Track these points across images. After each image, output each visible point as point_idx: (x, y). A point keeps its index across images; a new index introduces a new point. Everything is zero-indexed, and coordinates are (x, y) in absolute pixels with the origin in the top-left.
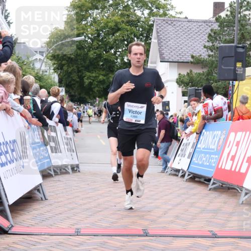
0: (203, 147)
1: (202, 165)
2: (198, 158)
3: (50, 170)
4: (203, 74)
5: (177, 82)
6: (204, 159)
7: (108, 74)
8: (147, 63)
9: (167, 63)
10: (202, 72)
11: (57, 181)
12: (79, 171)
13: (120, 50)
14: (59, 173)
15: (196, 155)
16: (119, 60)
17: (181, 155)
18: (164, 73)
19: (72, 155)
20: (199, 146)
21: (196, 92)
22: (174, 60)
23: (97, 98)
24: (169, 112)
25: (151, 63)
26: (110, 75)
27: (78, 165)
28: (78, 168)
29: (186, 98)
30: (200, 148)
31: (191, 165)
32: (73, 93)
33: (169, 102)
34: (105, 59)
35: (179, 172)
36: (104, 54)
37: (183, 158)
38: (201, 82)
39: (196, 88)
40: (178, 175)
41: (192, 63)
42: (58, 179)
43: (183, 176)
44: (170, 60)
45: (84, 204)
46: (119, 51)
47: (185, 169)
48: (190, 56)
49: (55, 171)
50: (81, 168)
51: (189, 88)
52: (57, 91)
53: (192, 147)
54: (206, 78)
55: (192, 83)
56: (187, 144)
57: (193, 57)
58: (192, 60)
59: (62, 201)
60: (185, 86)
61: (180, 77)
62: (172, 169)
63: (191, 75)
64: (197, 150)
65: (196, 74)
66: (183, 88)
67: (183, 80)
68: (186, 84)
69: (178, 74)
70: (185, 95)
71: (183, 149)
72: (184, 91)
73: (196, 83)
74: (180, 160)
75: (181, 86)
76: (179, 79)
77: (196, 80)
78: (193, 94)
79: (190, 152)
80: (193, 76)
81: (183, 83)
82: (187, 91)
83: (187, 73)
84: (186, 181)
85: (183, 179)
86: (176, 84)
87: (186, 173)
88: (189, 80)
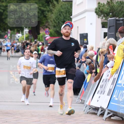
5: (96, 12)
15: (116, 92)
17: (100, 92)
18: (82, 2)
20: (119, 82)
21: (116, 23)
23: (9, 31)
24: (87, 45)
29: (106, 30)
30: (120, 84)
31: (111, 103)
33: (87, 34)
35: (98, 111)
37: (102, 95)
39: (117, 18)
40: (96, 114)
43: (102, 115)
47: (105, 107)
51: (110, 19)
53: (113, 83)
55: (112, 13)
60: (104, 16)
61: (99, 7)
62: (90, 107)
63: (111, 4)
64: (117, 86)
65: (117, 3)
66: (102, 18)
67: (102, 9)
68: (106, 14)
69: (98, 3)
70: (105, 26)
71: (103, 85)
72: (104, 22)
73: (117, 13)
74: (99, 97)
75: (101, 16)
76: (98, 9)
77: (117, 10)
78: (114, 26)
79: (110, 89)
80: (114, 6)
81: (103, 13)
82: (107, 22)
83: (108, 1)
84: (105, 120)
85: (102, 118)
86: (95, 14)
87: (105, 111)
88: (110, 10)
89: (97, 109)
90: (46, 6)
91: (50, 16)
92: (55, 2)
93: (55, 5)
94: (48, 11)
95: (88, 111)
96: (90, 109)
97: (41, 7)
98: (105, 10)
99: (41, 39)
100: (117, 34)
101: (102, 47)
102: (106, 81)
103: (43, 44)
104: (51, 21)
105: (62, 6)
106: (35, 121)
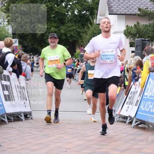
0: (150, 95)
1: (149, 112)
2: (145, 106)
3: (4, 117)
4: (150, 26)
5: (125, 34)
6: (151, 106)
7: (59, 26)
8: (97, 16)
9: (115, 15)
10: (148, 24)
11: (10, 127)
12: (32, 119)
13: (71, 3)
14: (12, 121)
15: (143, 103)
16: (70, 13)
17: (129, 103)
18: (113, 25)
19: (24, 103)
20: (145, 94)
21: (142, 43)
22: (122, 13)
25: (100, 16)
26: (61, 27)
27: (31, 112)
28: (31, 115)
29: (133, 49)
30: (146, 96)
31: (139, 112)
32: (26, 44)
34: (56, 12)
35: (127, 119)
36: (55, 7)
37: (131, 106)
38: (148, 34)
39: (143, 39)
40: (125, 122)
41: (139, 15)
42: (11, 126)
43: (131, 123)
44: (118, 13)
45: (36, 150)
46: (69, 5)
47: (133, 116)
48: (137, 9)
49: (8, 119)
50: (34, 115)
51: (137, 39)
52: (9, 41)
53: (140, 95)
54: (152, 30)
55: (139, 34)
56: (135, 93)
57: (140, 10)
58: (139, 13)
59: (15, 148)
60: (132, 37)
61: (127, 29)
62: (120, 116)
63: (138, 26)
64: (144, 97)
65: (143, 26)
66: (130, 39)
67: (130, 31)
68: (134, 35)
69: (126, 26)
70: (133, 46)
71: (131, 97)
72: (131, 42)
73: (143, 34)
74: (128, 107)
75: (129, 37)
76: (127, 31)
77: (143, 32)
78: (140, 45)
79: (137, 100)
80: (140, 28)
81: (131, 34)
82: (135, 42)
83: (135, 25)
84: (134, 128)
85: (130, 126)
86: (124, 35)
87: (133, 120)
88: (137, 32)
89: (126, 118)
90: (81, 28)
91: (84, 37)
92: (89, 25)
93: (89, 27)
94: (83, 33)
95: (118, 119)
96: (120, 117)
97: (77, 29)
98: (133, 32)
99: (76, 56)
100: (143, 52)
101: (130, 63)
102: (134, 94)
103: (78, 61)
104: (86, 41)
105: (95, 28)
106: (72, 128)
